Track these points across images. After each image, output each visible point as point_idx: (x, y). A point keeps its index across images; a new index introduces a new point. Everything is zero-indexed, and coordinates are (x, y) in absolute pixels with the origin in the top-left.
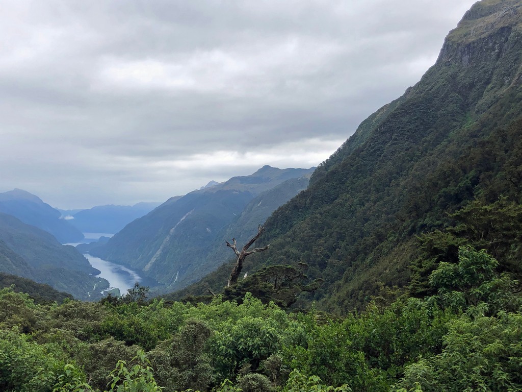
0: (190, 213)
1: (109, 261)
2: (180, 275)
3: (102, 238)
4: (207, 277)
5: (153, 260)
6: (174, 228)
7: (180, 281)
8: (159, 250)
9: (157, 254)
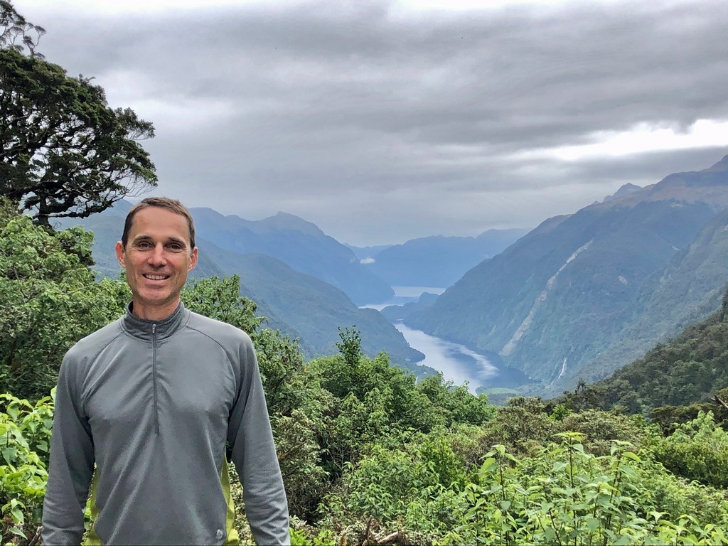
0: (585, 247)
1: (439, 336)
2: (569, 365)
3: (425, 295)
4: (625, 369)
5: (518, 336)
6: (554, 277)
8: (528, 318)
9: (525, 326)
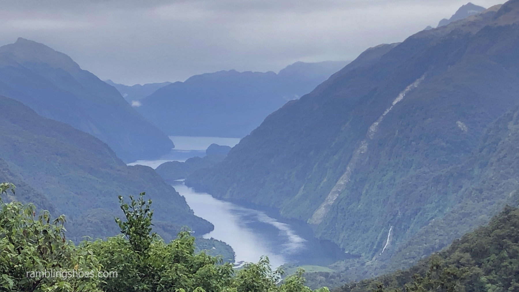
0: (416, 84)
1: (231, 200)
2: (395, 234)
3: (213, 148)
4: (465, 240)
5: (332, 198)
6: (377, 124)
7: (397, 249)
8: (344, 176)
9: (341, 185)
